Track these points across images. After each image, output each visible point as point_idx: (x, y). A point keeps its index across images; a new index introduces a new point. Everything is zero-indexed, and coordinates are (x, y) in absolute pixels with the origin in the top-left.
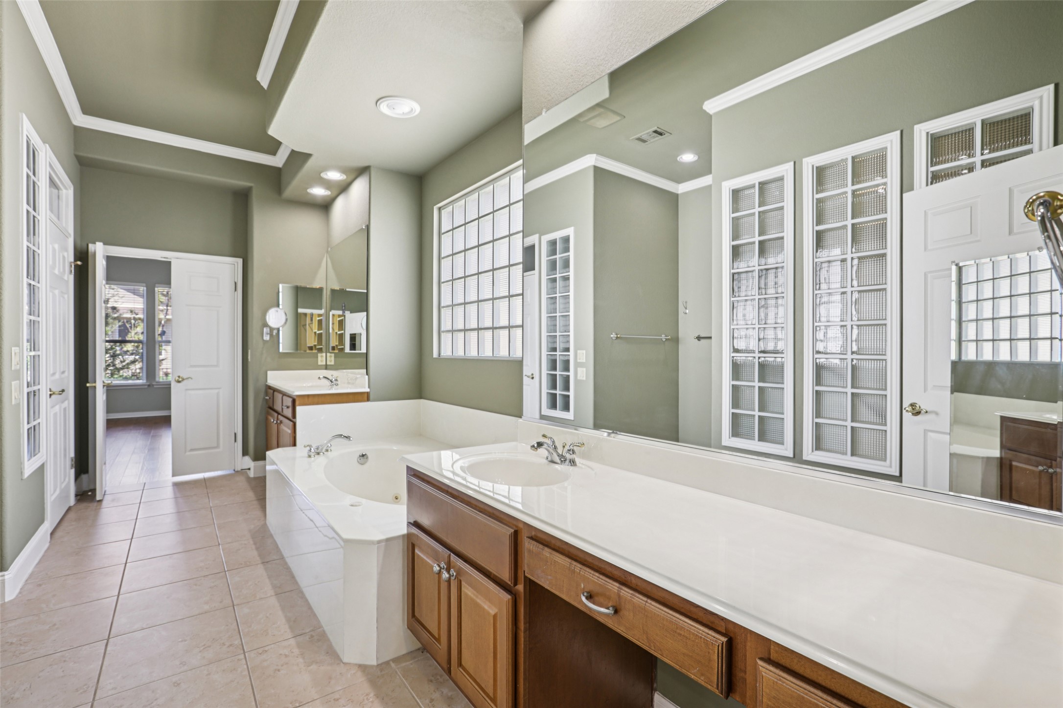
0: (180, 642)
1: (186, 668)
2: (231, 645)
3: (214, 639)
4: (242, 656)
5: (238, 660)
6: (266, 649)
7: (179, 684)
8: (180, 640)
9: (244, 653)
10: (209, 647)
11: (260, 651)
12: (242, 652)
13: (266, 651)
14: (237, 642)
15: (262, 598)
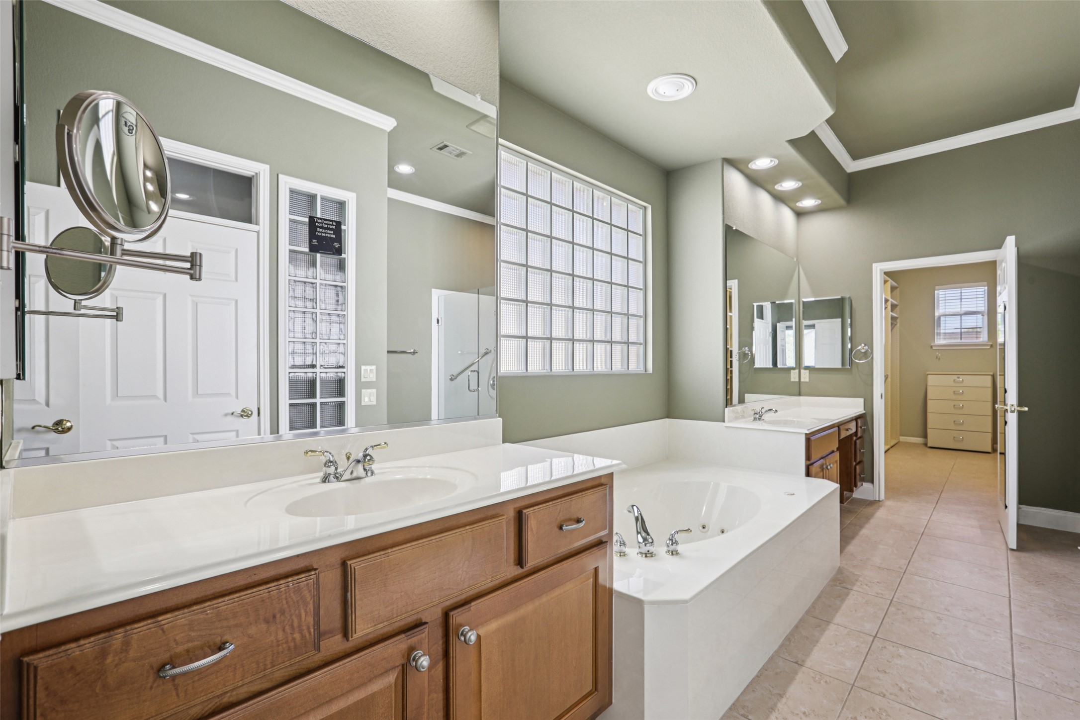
0: (939, 635)
1: (938, 615)
2: (898, 609)
3: (909, 620)
4: (894, 599)
5: (898, 599)
6: (876, 594)
7: (946, 609)
8: (938, 636)
9: (892, 601)
10: (915, 618)
11: (881, 596)
12: (893, 602)
13: (877, 593)
14: (892, 609)
15: (845, 627)
